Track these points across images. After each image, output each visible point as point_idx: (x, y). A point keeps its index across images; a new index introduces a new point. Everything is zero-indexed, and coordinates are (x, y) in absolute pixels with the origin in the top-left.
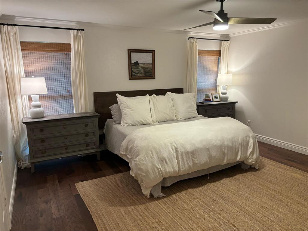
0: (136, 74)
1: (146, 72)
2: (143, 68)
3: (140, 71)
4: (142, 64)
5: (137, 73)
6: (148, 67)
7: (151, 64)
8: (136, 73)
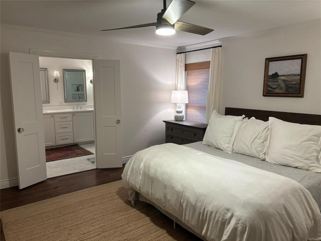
0: (272, 90)
1: (288, 87)
2: (284, 81)
3: (279, 85)
4: (283, 76)
5: (275, 89)
6: (293, 80)
7: (298, 75)
8: (273, 88)
